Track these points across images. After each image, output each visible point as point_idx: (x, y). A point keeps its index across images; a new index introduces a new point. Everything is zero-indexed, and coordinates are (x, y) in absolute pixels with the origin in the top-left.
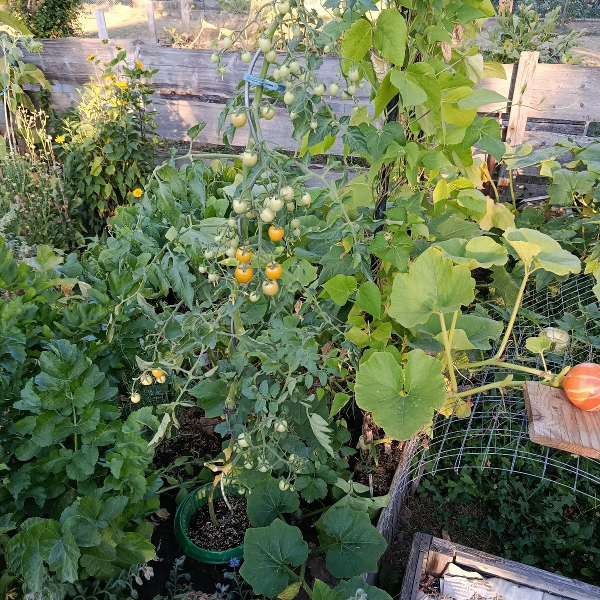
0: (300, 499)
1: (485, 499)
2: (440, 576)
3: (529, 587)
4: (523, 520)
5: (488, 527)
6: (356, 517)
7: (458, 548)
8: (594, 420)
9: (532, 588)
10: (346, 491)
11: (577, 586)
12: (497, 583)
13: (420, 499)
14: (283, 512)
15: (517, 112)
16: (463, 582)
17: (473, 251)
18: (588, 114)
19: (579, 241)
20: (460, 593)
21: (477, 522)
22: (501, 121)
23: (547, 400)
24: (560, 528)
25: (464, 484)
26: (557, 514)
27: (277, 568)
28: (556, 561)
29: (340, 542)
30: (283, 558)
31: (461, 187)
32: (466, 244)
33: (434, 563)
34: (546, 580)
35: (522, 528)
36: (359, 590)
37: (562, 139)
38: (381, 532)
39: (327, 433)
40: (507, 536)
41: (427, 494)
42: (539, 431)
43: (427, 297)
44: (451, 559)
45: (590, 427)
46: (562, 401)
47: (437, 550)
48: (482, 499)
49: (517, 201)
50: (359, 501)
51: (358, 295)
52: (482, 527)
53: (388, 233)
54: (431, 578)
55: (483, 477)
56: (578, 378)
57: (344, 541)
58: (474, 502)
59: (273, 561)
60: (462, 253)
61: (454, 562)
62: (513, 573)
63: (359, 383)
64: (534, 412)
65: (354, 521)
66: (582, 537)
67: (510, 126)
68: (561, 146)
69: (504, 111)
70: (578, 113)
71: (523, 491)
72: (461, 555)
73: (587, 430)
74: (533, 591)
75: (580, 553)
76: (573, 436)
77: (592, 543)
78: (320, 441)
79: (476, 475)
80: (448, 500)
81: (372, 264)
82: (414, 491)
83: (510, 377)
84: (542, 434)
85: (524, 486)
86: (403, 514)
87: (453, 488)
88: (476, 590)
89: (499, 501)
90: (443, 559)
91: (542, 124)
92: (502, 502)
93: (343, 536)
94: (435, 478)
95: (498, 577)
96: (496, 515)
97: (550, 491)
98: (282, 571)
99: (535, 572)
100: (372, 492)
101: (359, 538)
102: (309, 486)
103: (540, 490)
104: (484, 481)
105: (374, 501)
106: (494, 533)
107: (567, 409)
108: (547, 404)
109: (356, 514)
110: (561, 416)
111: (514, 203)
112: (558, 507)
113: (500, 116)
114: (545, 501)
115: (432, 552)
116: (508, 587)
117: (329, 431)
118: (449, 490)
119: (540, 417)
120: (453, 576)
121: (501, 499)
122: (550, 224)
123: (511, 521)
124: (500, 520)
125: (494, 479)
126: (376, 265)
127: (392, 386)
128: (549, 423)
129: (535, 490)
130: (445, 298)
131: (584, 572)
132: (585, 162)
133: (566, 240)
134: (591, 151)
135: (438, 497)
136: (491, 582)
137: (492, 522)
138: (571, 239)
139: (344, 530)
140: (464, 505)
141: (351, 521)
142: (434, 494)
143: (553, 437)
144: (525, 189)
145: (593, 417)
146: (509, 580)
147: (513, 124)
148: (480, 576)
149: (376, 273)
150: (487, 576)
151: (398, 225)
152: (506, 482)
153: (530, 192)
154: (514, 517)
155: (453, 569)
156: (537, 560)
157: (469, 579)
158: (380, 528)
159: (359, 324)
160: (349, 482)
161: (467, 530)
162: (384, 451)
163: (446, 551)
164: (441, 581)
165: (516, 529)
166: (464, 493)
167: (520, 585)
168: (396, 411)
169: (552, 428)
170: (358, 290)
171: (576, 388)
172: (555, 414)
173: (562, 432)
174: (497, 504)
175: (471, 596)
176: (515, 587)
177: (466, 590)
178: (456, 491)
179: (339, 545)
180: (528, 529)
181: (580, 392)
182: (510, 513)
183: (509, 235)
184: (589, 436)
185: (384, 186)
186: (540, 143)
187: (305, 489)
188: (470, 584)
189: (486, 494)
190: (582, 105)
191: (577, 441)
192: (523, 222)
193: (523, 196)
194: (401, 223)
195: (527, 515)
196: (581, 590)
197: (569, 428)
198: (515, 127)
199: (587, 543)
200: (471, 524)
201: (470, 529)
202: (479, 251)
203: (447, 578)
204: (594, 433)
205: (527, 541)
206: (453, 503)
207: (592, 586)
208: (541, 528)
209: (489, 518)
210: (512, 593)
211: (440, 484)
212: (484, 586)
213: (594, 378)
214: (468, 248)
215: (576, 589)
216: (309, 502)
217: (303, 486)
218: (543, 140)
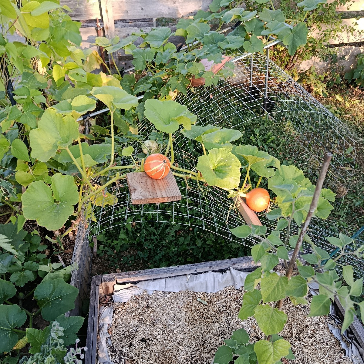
0: (16, 287)
1: (136, 243)
2: (112, 294)
3: (158, 279)
4: (156, 246)
5: (139, 257)
6: (55, 283)
7: (117, 275)
8: (163, 183)
9: (160, 279)
10: (47, 271)
11: (180, 268)
12: (141, 284)
13: (101, 258)
14: (7, 299)
15: (107, 17)
16: (124, 292)
17: (76, 105)
18: (147, 13)
19: (154, 89)
20: (124, 298)
21: (133, 257)
22: (99, 24)
23: (138, 180)
24: (176, 243)
25: (122, 239)
26: (173, 236)
27: (9, 333)
28: (176, 260)
29: (49, 301)
30: (11, 325)
31: (70, 68)
32: (71, 102)
33: (107, 288)
34: (165, 272)
35: (157, 250)
36: (54, 323)
37: (137, 31)
38: (73, 285)
39: (9, 243)
40: (150, 258)
41: (104, 253)
42: (136, 197)
43: (55, 140)
44: (115, 282)
45: (161, 187)
46: (146, 178)
47: (105, 281)
48: (134, 243)
49: (121, 72)
50: (57, 273)
51: (12, 149)
52: (136, 258)
53: (19, 105)
54: (108, 297)
55: (132, 232)
56: (149, 164)
57: (52, 299)
58: (131, 247)
59: (5, 330)
60: (70, 108)
61: (117, 283)
62: (148, 276)
63: (24, 205)
64: (132, 188)
65: (54, 286)
66: (186, 243)
67: (105, 26)
68: (135, 35)
69: (100, 18)
70: (141, 14)
71: (155, 231)
72: (120, 278)
73: (160, 189)
74: (160, 280)
75: (186, 251)
76: (153, 194)
77: (191, 244)
78: (6, 249)
79: (128, 232)
80: (115, 251)
81: (19, 128)
82: (96, 254)
83: (118, 173)
84: (137, 199)
85: (155, 228)
86: (92, 270)
87: (117, 244)
88: (132, 292)
89: (142, 241)
90: (110, 284)
91: (130, 23)
92: (144, 241)
93: (50, 297)
94: (107, 243)
95: (142, 281)
96: (143, 249)
97: (167, 226)
98: (12, 334)
99: (159, 270)
100: (64, 265)
101: (60, 293)
102: (20, 278)
103: (163, 228)
104: (133, 234)
105: (65, 270)
106: (143, 258)
107: (149, 181)
108: (138, 182)
109: (55, 281)
110: (147, 186)
111: (119, 73)
112: (172, 233)
113: (98, 21)
114: (166, 232)
115: (103, 284)
116: (148, 283)
117: (9, 241)
118: (115, 246)
119: (135, 190)
120: (119, 291)
121: (143, 240)
122: (140, 82)
123: (150, 249)
124: (145, 251)
125: (139, 231)
126: (21, 128)
127: (48, 200)
128: (140, 192)
129: (161, 229)
130: (66, 138)
131: (189, 260)
132: (148, 42)
133: (147, 90)
134: (151, 36)
135: (110, 252)
136: (138, 285)
137: (140, 254)
138: (150, 89)
139: (49, 293)
140: (125, 251)
141: (52, 286)
142: (107, 251)
143: (143, 198)
144: (126, 64)
145: (162, 181)
146: (148, 280)
147: (107, 25)
148: (132, 285)
149: (24, 133)
150: (135, 283)
151: (24, 99)
152: (144, 230)
153: (129, 65)
154: (151, 246)
155: (117, 287)
156: (167, 263)
157: (128, 288)
158: (73, 283)
159: (24, 168)
160: (49, 265)
161: (129, 263)
162: (70, 239)
163: (111, 280)
164: (113, 296)
165: (154, 252)
166: (123, 244)
167: (154, 280)
168: (53, 214)
169: (142, 194)
170: (11, 147)
171: (150, 169)
172: (143, 186)
173: (147, 194)
174: (142, 243)
175: (130, 297)
176: (151, 282)
177: (127, 295)
178: (119, 245)
179: (49, 303)
180: (160, 250)
181: (152, 170)
182: (149, 245)
183: (94, 92)
184: (161, 192)
185: (5, 74)
186: (126, 35)
187: (18, 280)
188: (128, 291)
189: (135, 240)
190: (142, 9)
191: (155, 197)
192: (125, 84)
193: (123, 68)
194: (25, 97)
195: (159, 243)
196: (182, 270)
197: (150, 191)
198: (108, 27)
199: (189, 245)
200: (130, 259)
201: (131, 262)
202: (80, 105)
203: (115, 293)
204: (163, 189)
205: (160, 256)
206: (119, 252)
207: (186, 265)
208: (167, 246)
209: (139, 252)
210: (150, 286)
211: (110, 245)
212: (136, 289)
213: (156, 161)
214: (73, 104)
215: (178, 270)
216: (22, 286)
217: (16, 279)
218: (127, 33)
